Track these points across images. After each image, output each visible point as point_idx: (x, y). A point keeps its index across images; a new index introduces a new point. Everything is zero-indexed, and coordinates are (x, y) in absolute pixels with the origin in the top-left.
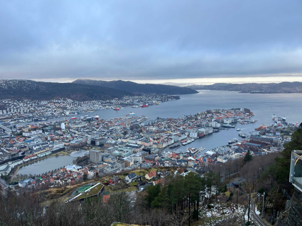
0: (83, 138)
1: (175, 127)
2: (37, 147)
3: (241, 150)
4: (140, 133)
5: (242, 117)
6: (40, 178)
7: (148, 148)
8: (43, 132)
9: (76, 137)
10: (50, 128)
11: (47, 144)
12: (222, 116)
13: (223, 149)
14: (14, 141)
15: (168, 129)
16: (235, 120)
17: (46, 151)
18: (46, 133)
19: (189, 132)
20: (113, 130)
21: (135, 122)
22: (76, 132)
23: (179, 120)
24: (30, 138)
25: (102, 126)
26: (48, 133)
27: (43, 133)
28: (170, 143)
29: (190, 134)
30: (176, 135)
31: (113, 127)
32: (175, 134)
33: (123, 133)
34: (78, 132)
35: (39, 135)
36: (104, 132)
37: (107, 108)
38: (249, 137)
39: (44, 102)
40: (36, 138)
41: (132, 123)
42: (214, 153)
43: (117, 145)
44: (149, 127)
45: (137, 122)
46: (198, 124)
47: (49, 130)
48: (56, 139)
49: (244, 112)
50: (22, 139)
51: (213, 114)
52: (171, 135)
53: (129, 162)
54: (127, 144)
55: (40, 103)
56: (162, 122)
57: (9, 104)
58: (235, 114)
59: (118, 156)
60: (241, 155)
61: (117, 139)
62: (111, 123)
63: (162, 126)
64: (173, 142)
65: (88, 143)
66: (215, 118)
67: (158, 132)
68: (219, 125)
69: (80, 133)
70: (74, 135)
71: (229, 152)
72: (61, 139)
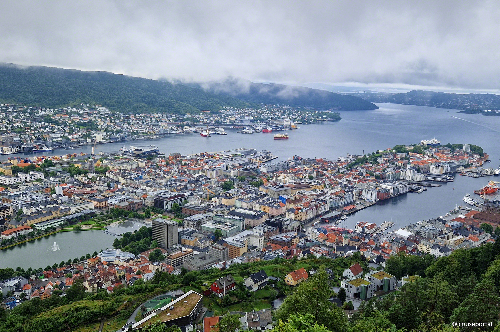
0: (136, 193)
1: (332, 177)
2: (34, 210)
3: (467, 229)
4: (259, 188)
5: (466, 163)
6: (42, 277)
7: (276, 220)
8: (44, 178)
9: (121, 190)
10: (61, 170)
11: (56, 202)
12: (426, 158)
13: (428, 228)
15: (317, 181)
16: (452, 168)
17: (54, 218)
18: (52, 179)
19: (360, 190)
20: (201, 179)
21: (246, 164)
22: (121, 180)
23: (339, 164)
24: (17, 190)
25: (177, 170)
26: (57, 180)
27: (45, 180)
28: (321, 211)
29: (363, 193)
30: (335, 193)
31: (200, 172)
32: (332, 191)
33: (222, 186)
34: (125, 179)
35: (37, 183)
36: (183, 181)
37: (186, 132)
38: (480, 205)
40: (30, 189)
41: (240, 165)
42: (412, 233)
43: (211, 211)
44: (277, 176)
45: (252, 163)
46: (378, 173)
47: (58, 173)
48: (75, 194)
49: (471, 154)
51: (408, 153)
52: (323, 194)
53: (238, 248)
54: (232, 209)
56: (304, 166)
58: (452, 155)
59: (212, 233)
60: (465, 241)
61: (211, 199)
62: (196, 164)
63: (305, 175)
64: (327, 208)
65: (146, 204)
66: (412, 162)
67: (297, 186)
68: (419, 178)
69: (128, 181)
70: (115, 186)
71: (441, 232)
72: (86, 194)
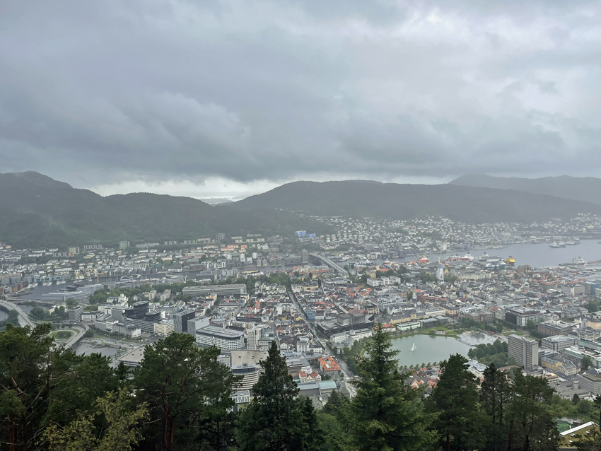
0: (485, 304)
2: (395, 311)
8: (402, 282)
9: (471, 300)
10: (414, 276)
11: (413, 306)
14: (354, 292)
17: (412, 321)
18: (407, 284)
22: (469, 289)
24: (381, 292)
25: (528, 284)
26: (411, 285)
27: (402, 284)
31: (555, 288)
33: (586, 307)
34: (473, 290)
35: (395, 287)
36: (536, 297)
37: (533, 242)
39: (396, 223)
40: (391, 292)
43: (575, 334)
47: (412, 279)
48: (428, 300)
50: (367, 290)
55: (391, 224)
57: (340, 224)
59: (579, 360)
62: (550, 277)
65: (497, 317)
69: (476, 292)
70: (464, 296)
72: (438, 301)
